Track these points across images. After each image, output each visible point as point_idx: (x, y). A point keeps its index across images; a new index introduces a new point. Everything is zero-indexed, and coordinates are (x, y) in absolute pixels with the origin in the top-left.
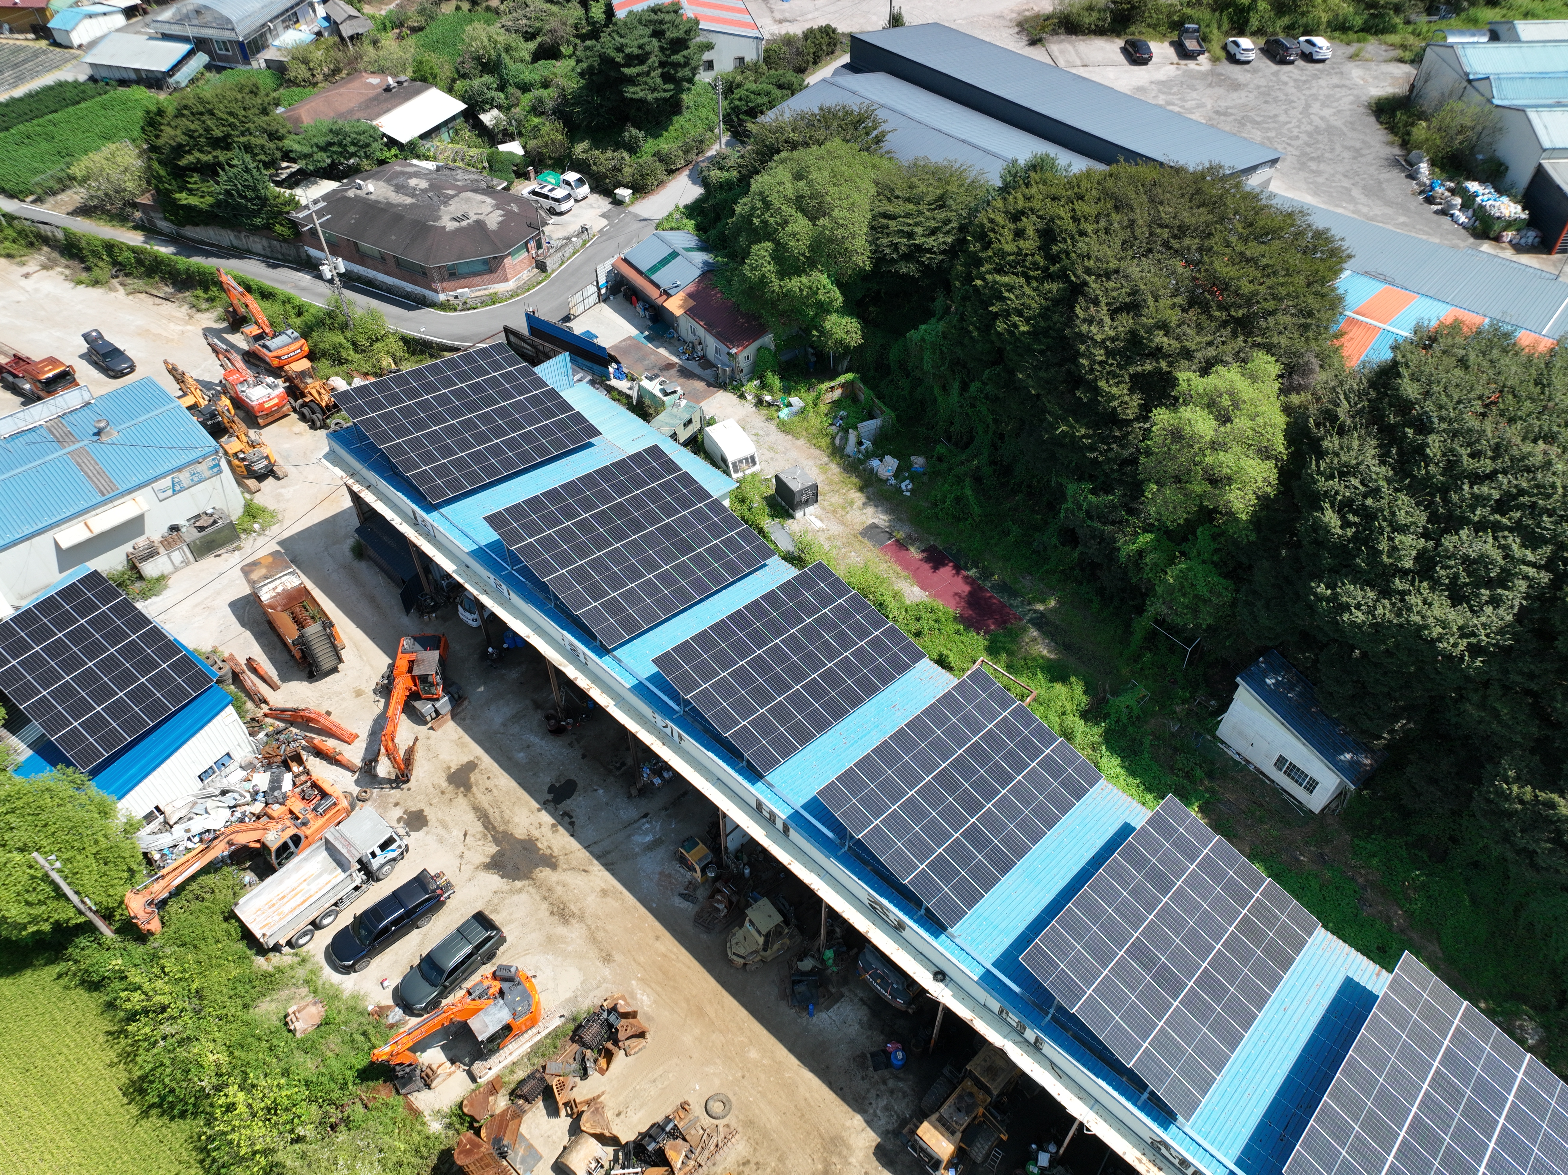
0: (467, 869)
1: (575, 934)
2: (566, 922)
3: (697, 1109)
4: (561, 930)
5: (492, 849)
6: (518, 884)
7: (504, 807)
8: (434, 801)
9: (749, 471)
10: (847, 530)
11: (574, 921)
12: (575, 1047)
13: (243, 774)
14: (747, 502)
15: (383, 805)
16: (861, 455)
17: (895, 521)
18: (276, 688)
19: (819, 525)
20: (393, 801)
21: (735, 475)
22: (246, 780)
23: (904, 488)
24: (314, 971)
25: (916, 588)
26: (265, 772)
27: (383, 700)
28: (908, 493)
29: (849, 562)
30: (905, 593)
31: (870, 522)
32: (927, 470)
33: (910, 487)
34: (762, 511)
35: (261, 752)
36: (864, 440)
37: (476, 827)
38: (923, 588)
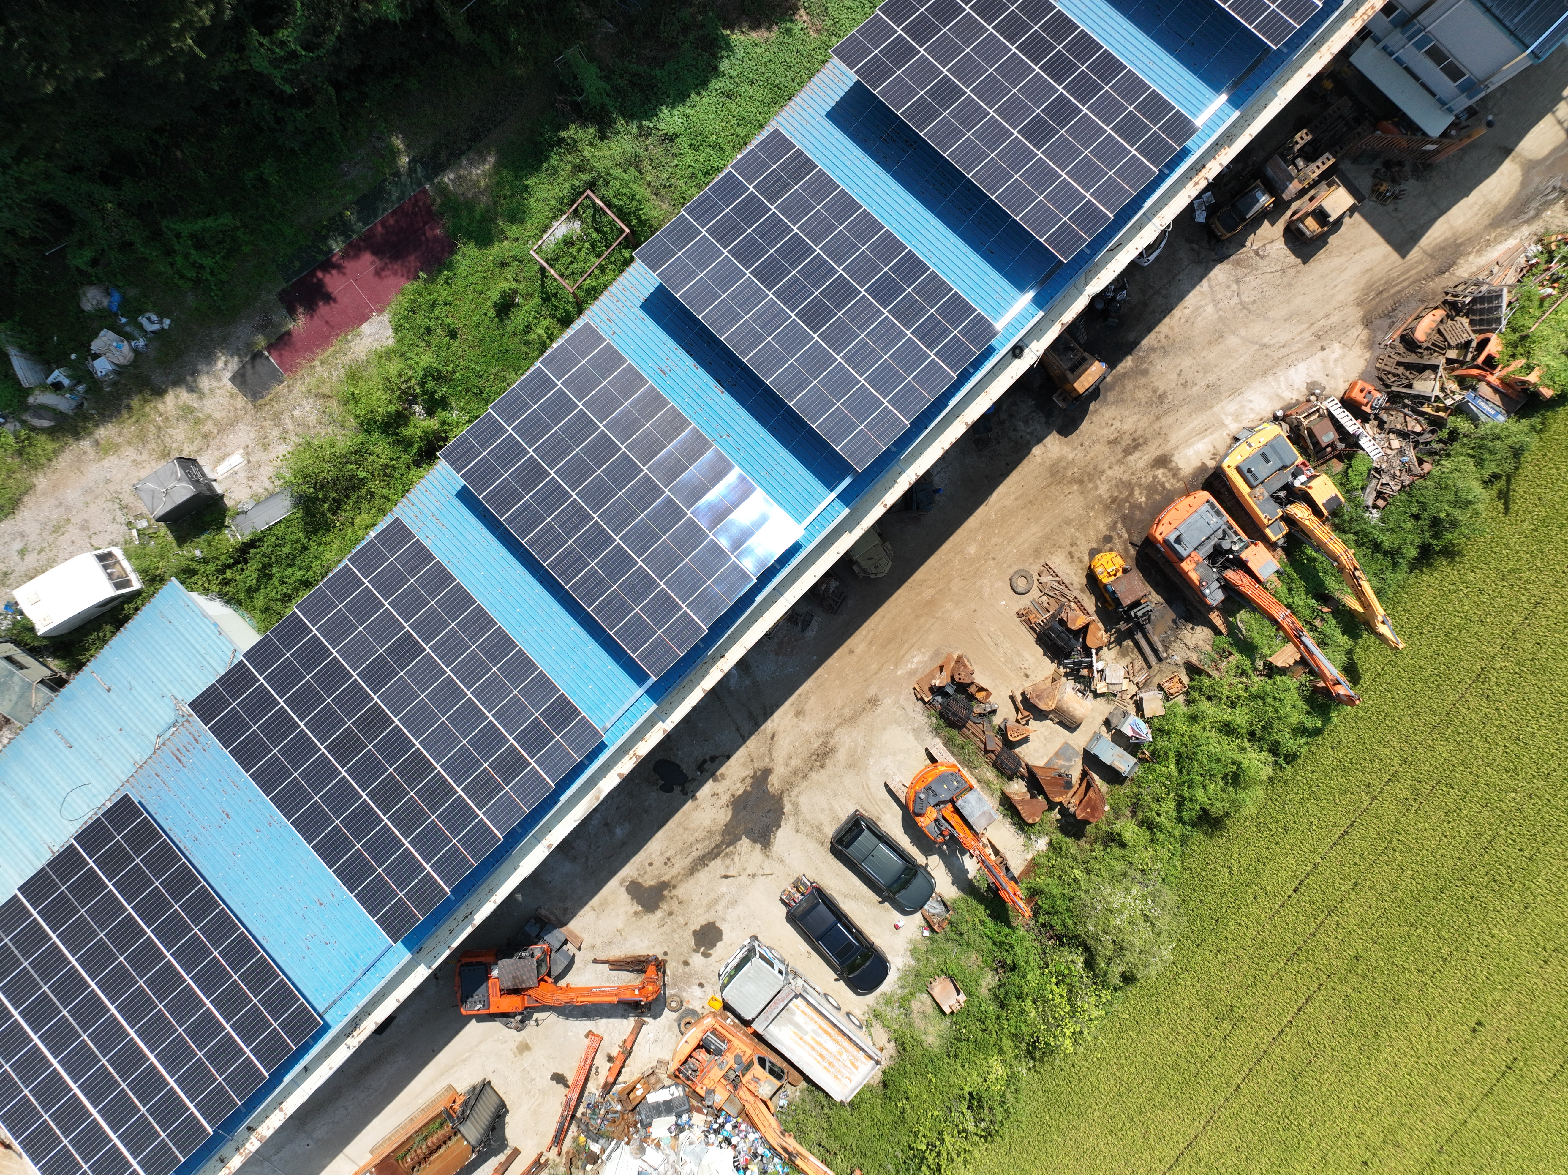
0: (768, 866)
1: (846, 740)
2: (833, 750)
3: (1023, 603)
4: (841, 755)
5: (745, 843)
6: (788, 808)
7: (691, 839)
8: (682, 921)
9: (126, 564)
10: (248, 419)
11: (832, 742)
12: (970, 724)
13: (650, 1151)
14: (194, 565)
15: (687, 979)
16: (81, 388)
17: (225, 343)
18: (516, 1152)
19: (236, 460)
20: (681, 969)
21: (136, 584)
22: (658, 1146)
23: (156, 327)
24: (888, 1002)
25: (365, 328)
26: (650, 1125)
27: (536, 1015)
28: (167, 322)
29: (313, 419)
30: (376, 345)
31: (229, 384)
32: (117, 287)
33: (154, 318)
34: (209, 544)
35: (620, 1139)
36: (50, 380)
37: (717, 866)
38: (364, 318)
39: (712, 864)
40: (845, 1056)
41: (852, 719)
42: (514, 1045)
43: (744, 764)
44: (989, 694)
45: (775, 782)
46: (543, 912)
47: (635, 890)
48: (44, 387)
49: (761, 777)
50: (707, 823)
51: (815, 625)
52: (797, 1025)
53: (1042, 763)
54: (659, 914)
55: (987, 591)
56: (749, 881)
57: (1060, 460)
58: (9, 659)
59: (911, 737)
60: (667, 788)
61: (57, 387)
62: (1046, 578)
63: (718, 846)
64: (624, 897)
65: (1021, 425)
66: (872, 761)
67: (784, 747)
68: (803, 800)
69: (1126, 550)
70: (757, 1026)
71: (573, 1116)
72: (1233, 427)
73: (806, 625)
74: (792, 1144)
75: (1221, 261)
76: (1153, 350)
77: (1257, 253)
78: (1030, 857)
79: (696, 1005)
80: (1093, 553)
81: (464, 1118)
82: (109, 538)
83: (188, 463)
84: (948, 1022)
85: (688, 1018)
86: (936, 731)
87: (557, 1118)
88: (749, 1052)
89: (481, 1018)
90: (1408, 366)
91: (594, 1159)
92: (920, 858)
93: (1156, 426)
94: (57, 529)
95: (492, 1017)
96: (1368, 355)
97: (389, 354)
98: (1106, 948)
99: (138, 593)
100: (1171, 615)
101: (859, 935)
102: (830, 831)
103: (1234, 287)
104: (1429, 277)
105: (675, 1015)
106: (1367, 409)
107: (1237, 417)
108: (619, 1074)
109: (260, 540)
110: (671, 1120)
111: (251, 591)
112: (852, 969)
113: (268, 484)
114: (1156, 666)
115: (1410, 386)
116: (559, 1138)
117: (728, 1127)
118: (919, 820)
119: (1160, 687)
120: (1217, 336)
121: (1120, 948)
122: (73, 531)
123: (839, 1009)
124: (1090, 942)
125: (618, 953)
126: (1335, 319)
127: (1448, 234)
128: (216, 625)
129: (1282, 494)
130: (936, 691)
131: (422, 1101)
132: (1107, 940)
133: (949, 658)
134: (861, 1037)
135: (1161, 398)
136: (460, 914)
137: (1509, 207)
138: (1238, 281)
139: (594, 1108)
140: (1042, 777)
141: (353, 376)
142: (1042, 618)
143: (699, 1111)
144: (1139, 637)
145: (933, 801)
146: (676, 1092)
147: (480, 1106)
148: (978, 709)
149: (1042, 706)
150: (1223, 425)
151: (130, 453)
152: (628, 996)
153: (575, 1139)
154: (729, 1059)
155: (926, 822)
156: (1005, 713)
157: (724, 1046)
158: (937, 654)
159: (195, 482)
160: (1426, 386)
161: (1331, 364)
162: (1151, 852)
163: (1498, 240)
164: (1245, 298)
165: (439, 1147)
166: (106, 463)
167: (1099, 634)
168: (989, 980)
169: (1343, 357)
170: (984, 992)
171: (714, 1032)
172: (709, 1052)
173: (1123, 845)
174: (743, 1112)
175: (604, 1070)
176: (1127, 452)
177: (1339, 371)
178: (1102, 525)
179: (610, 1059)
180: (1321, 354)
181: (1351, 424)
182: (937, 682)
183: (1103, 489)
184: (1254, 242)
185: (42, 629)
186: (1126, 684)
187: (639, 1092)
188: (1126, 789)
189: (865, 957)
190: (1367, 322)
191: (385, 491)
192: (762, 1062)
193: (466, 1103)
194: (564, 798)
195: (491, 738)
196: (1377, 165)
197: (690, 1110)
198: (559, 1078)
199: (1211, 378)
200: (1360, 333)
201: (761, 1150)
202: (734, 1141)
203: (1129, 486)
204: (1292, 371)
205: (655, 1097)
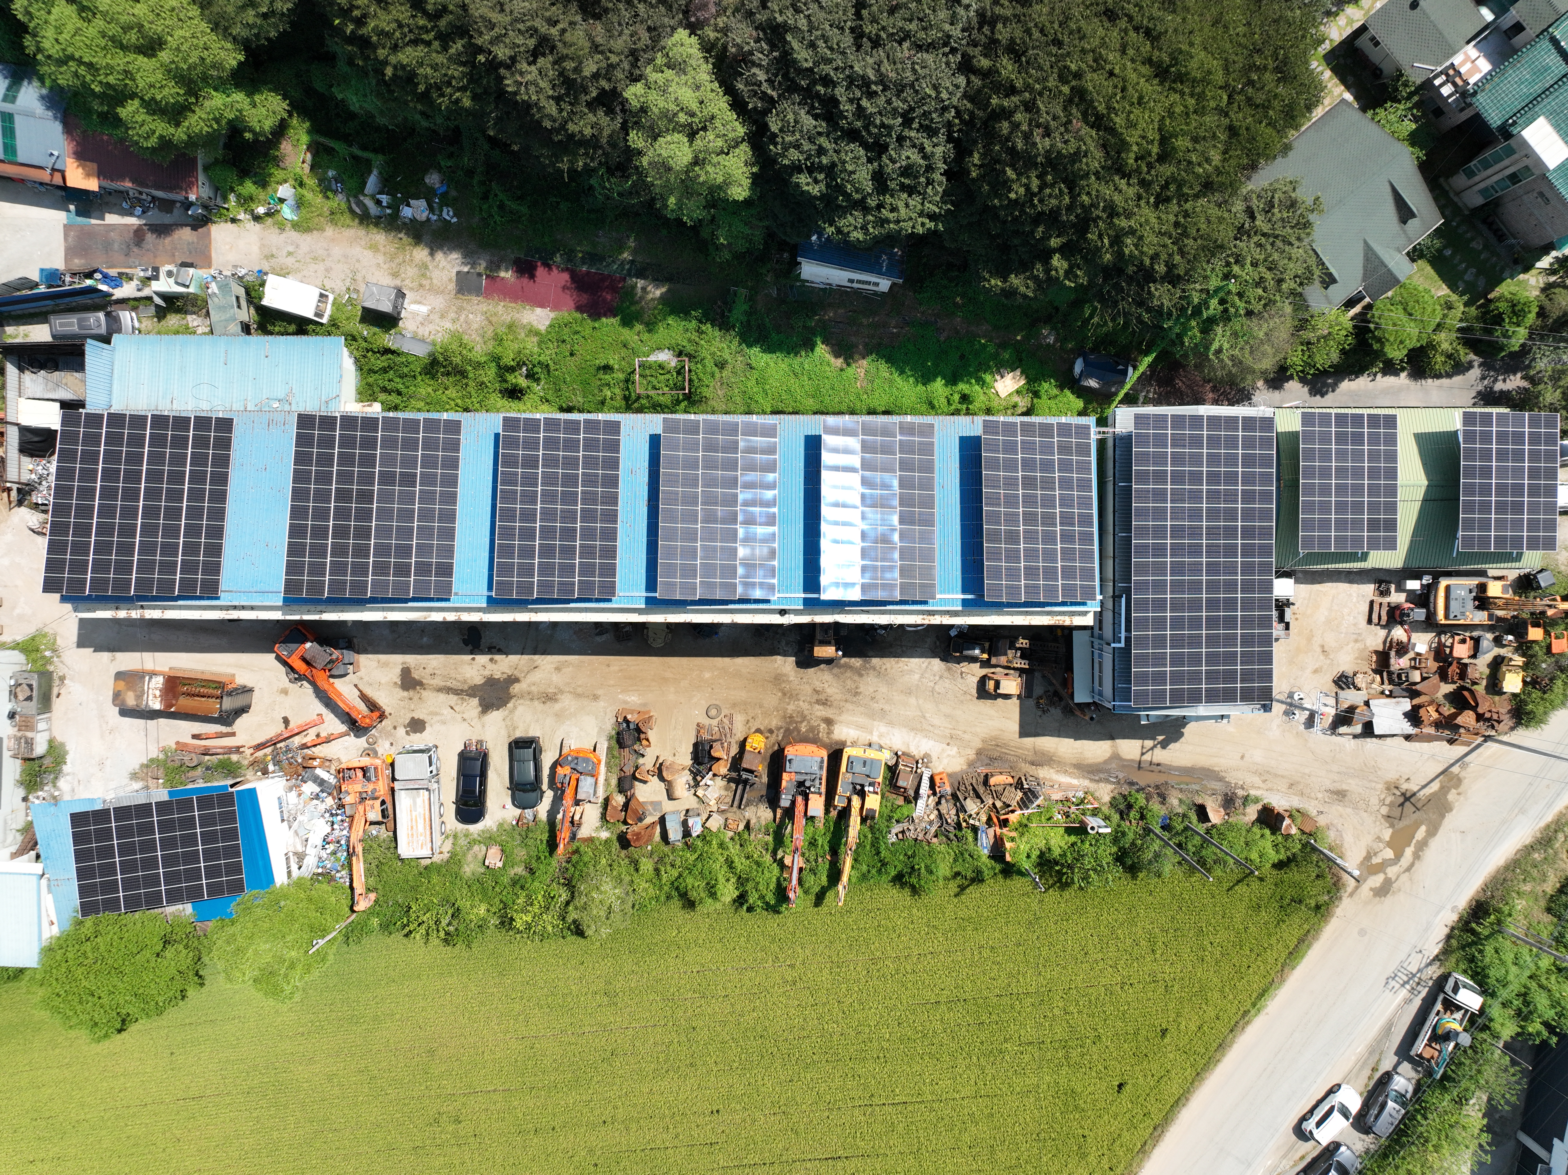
1: (566, 702)
2: (556, 700)
3: (706, 721)
4: (557, 706)
5: (475, 701)
6: (510, 705)
7: (454, 676)
8: (412, 707)
9: (329, 306)
10: (447, 297)
11: (559, 696)
12: (627, 750)
13: (293, 794)
14: (358, 337)
15: (388, 735)
16: (388, 211)
17: (469, 256)
18: (233, 734)
19: (424, 309)
20: (390, 728)
21: (324, 320)
22: (300, 795)
23: (448, 218)
24: (466, 836)
25: (538, 310)
26: (305, 782)
27: (304, 682)
28: (455, 220)
29: (475, 326)
30: (535, 323)
31: (454, 274)
32: (449, 186)
33: (451, 213)
34: (375, 334)
35: (286, 775)
36: (378, 196)
37: (453, 699)
38: (542, 306)
39: (451, 696)
40: (422, 838)
41: (579, 696)
42: (281, 686)
43: (510, 667)
44: (649, 746)
45: (516, 688)
46: (355, 640)
47: (406, 673)
48: (373, 197)
49: (512, 680)
50: (468, 675)
51: (604, 637)
52: (415, 803)
53: (641, 799)
54: (406, 694)
55: (695, 700)
56: (460, 720)
57: (785, 675)
58: (238, 298)
59: (596, 730)
60: (466, 642)
61: (378, 202)
62: (726, 721)
63: (462, 690)
64: (398, 671)
65: (783, 643)
66: (568, 723)
67: (536, 677)
68: (520, 709)
69: (774, 745)
70: (397, 785)
71: (275, 744)
72: (875, 739)
73: (600, 634)
74: (359, 849)
75: (942, 660)
76: (874, 669)
77: (962, 673)
78: (594, 835)
79: (380, 751)
80: (758, 731)
81: (230, 694)
82: (333, 286)
83: (400, 294)
84: (482, 870)
85: (370, 752)
86: (610, 738)
87: (268, 737)
88: (382, 793)
89: (279, 658)
90: (974, 789)
91: (265, 772)
92: (545, 786)
93: (842, 704)
94: (315, 259)
95: (285, 663)
96: (965, 767)
97: (537, 333)
98: (580, 901)
99: (322, 324)
100: (764, 792)
101: (483, 793)
102: (519, 734)
103: (937, 678)
104: (1025, 761)
105: (367, 746)
106: (938, 790)
107: (881, 736)
108: (315, 746)
109: (399, 354)
110: (317, 789)
111: (371, 371)
112: (465, 804)
113: (426, 334)
114: (735, 809)
115: (965, 798)
116: (259, 747)
117: (339, 818)
118: (559, 768)
119: (726, 819)
120: (908, 692)
121: (585, 908)
122: (321, 267)
123: (441, 816)
124: (576, 894)
125: (370, 692)
126: (966, 737)
127: (1052, 750)
128: (341, 376)
129: (858, 787)
130: (626, 720)
131: (215, 669)
132: (584, 899)
133: (649, 712)
134: (438, 839)
135: (857, 694)
136: (319, 608)
137: (1090, 766)
138: (941, 677)
139: (288, 749)
140: (632, 804)
141: (511, 327)
142: (706, 736)
143: (334, 798)
144: (740, 787)
145: (573, 765)
146: (332, 780)
147: (240, 697)
148: (636, 747)
149: (665, 774)
150: (871, 733)
151: (381, 259)
152: (354, 715)
153: (266, 755)
154: (370, 787)
155: (560, 771)
156: (647, 762)
157: (373, 779)
158: (645, 705)
159: (395, 307)
160: (972, 806)
161: (945, 755)
162: (647, 885)
163: (1070, 774)
164: (937, 687)
165: (203, 697)
166: (366, 252)
167: (723, 768)
168: (520, 870)
169: (954, 757)
170: (512, 872)
171: (376, 769)
172: (364, 776)
173: (637, 870)
174: (352, 817)
175: (310, 737)
176: (818, 702)
177: (945, 761)
178: (774, 722)
179: (318, 736)
180: (945, 746)
181: (925, 789)
182: (629, 717)
183: (791, 708)
184: (965, 667)
185: (265, 302)
186: (712, 802)
187: (315, 763)
188: (666, 849)
189: (475, 805)
190: (979, 753)
191: (473, 393)
192: (383, 803)
193: (236, 689)
194: (410, 604)
195: (405, 551)
196: (1051, 689)
197: (329, 794)
198: (286, 721)
199: (887, 708)
200: (971, 754)
201: (343, 842)
202: (335, 826)
203: (804, 718)
204: (925, 740)
205: (320, 773)
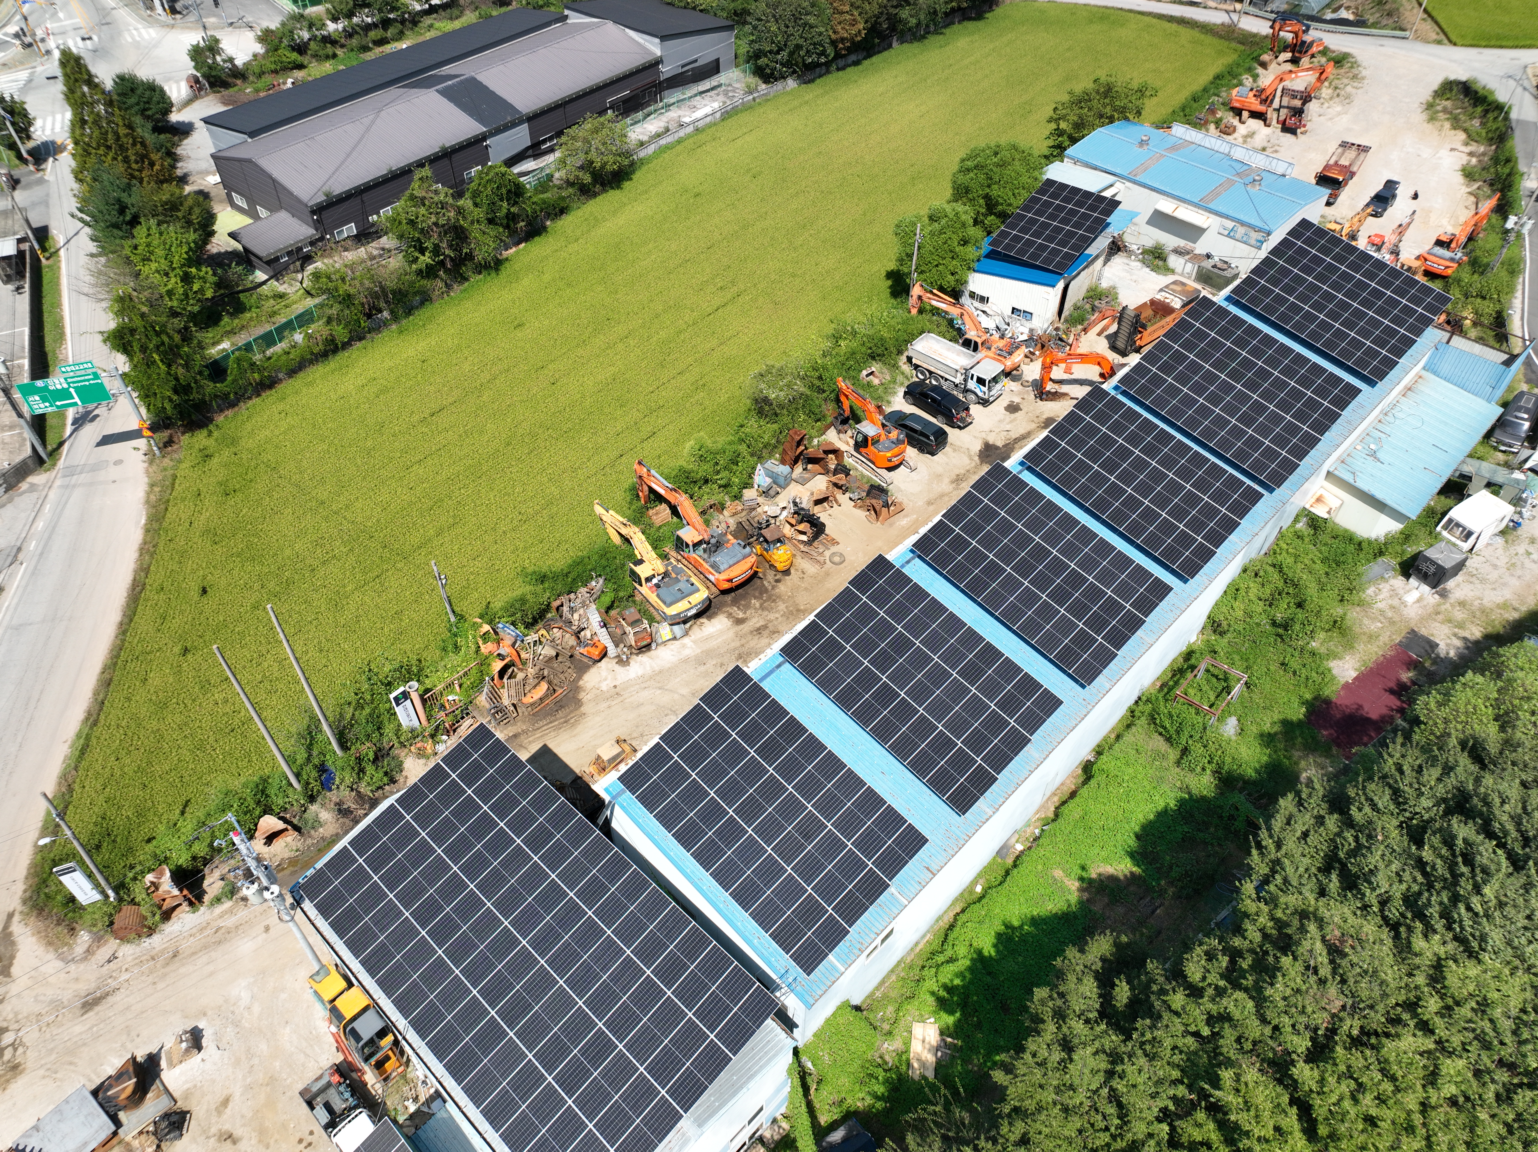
0: (984, 435)
2: (952, 482)
3: (834, 549)
4: (946, 480)
5: (1000, 444)
6: (976, 458)
8: (1028, 414)
10: (1413, 622)
18: (1099, 334)
19: (1409, 599)
21: (1442, 526)
25: (1353, 674)
29: (1366, 621)
30: (1340, 662)
31: (1438, 641)
38: (1357, 679)
39: (1015, 435)
44: (854, 506)
54: (1045, 417)
56: (994, 430)
59: (903, 488)
96: (581, 682)
97: (1328, 657)
99: (1436, 521)
107: (684, 646)
113: (1380, 587)
126: (604, 705)
141: (1348, 644)
142: (823, 538)
148: (861, 500)
150: (694, 642)
151: (1488, 604)
156: (843, 498)
158: (891, 525)
161: (609, 677)
166: (1501, 598)
169: (600, 682)
181: (603, 636)
185: (1486, 491)
189: (915, 395)
190: (579, 703)
200: (585, 696)
203: (763, 608)
